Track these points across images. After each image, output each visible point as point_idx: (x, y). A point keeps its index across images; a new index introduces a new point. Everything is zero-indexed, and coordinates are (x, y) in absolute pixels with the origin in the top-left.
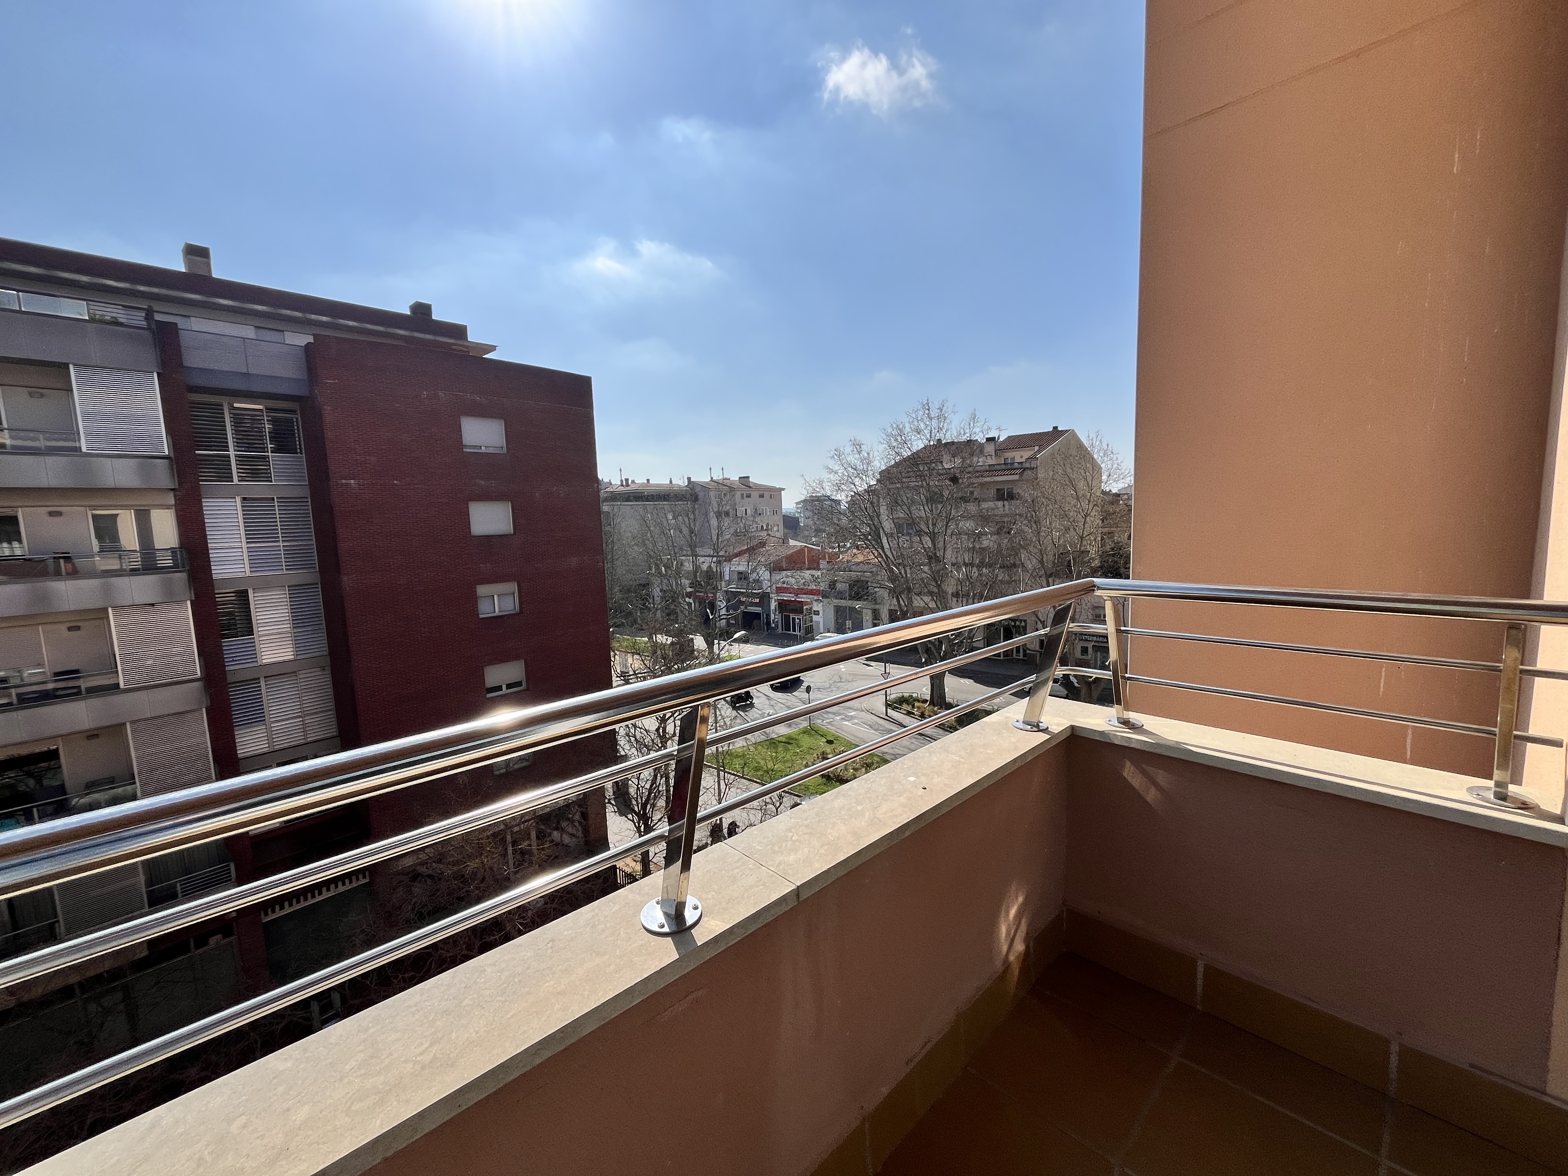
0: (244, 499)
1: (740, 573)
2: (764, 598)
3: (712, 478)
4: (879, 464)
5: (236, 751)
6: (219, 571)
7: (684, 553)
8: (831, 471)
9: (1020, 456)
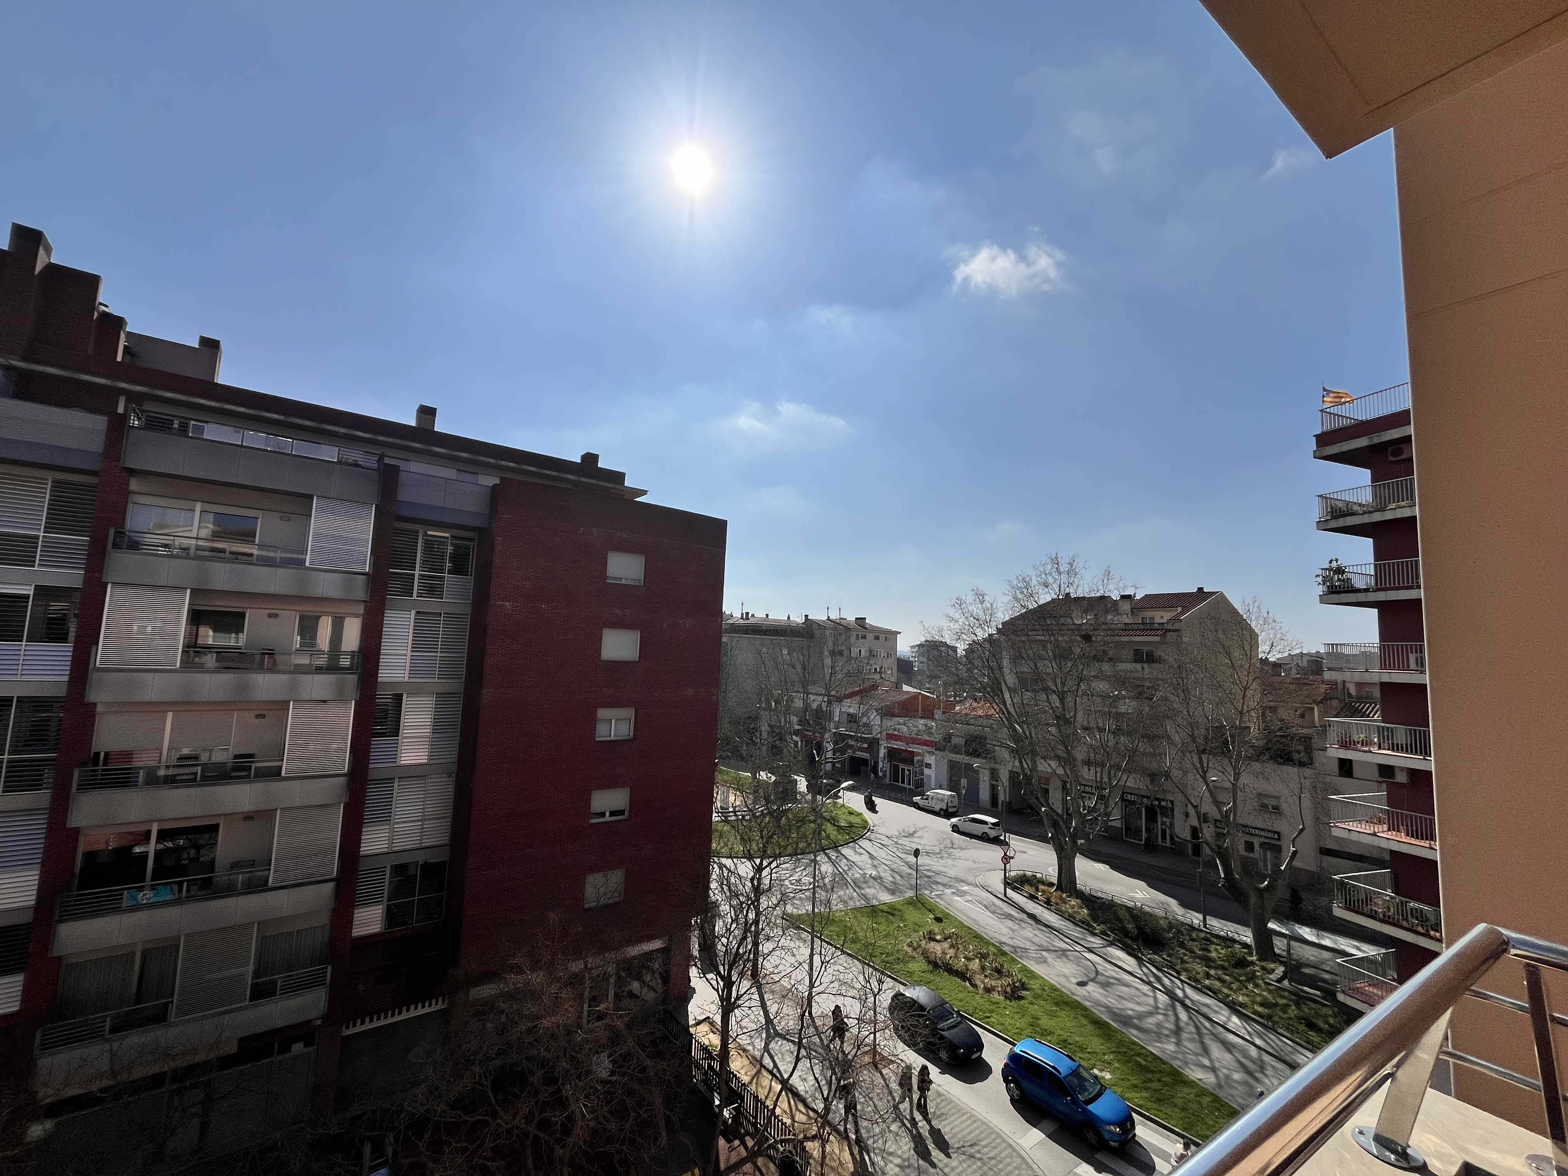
0: (418, 612)
1: (849, 715)
2: (873, 744)
3: (829, 617)
4: (1003, 615)
5: (360, 847)
6: (385, 675)
7: (796, 689)
8: (952, 619)
9: (1162, 617)
